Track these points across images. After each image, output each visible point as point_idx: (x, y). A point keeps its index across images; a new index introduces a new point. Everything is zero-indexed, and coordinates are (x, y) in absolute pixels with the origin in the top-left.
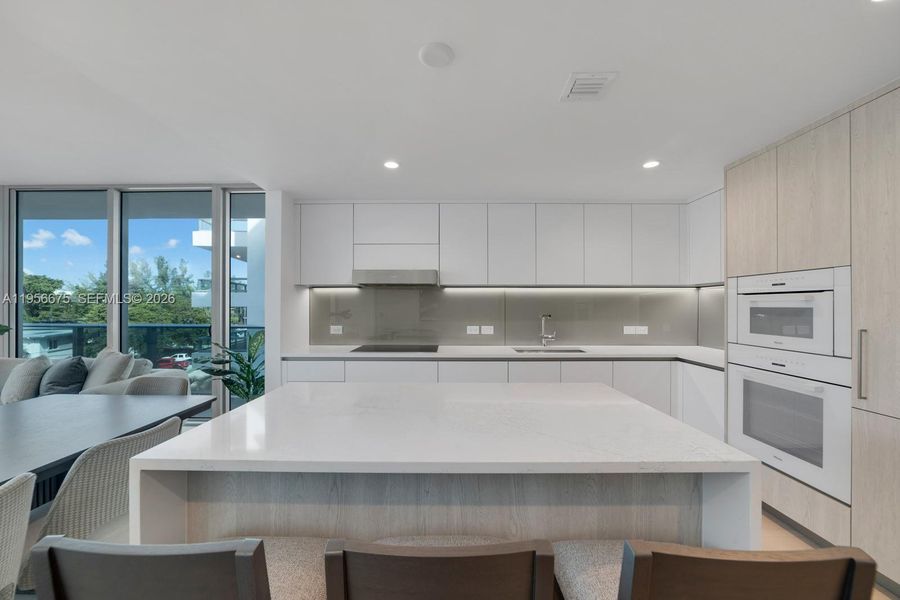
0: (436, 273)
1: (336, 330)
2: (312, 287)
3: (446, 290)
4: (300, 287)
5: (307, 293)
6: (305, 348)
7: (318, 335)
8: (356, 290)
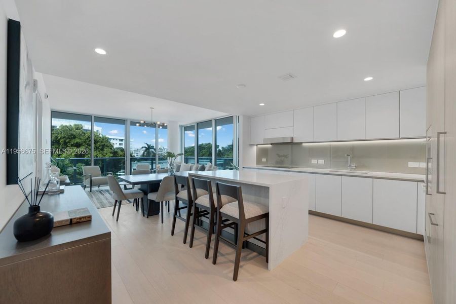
0: (292, 138)
1: (264, 160)
2: (257, 145)
3: (303, 144)
4: (252, 145)
5: (255, 147)
6: (255, 165)
7: (259, 162)
8: (270, 145)
